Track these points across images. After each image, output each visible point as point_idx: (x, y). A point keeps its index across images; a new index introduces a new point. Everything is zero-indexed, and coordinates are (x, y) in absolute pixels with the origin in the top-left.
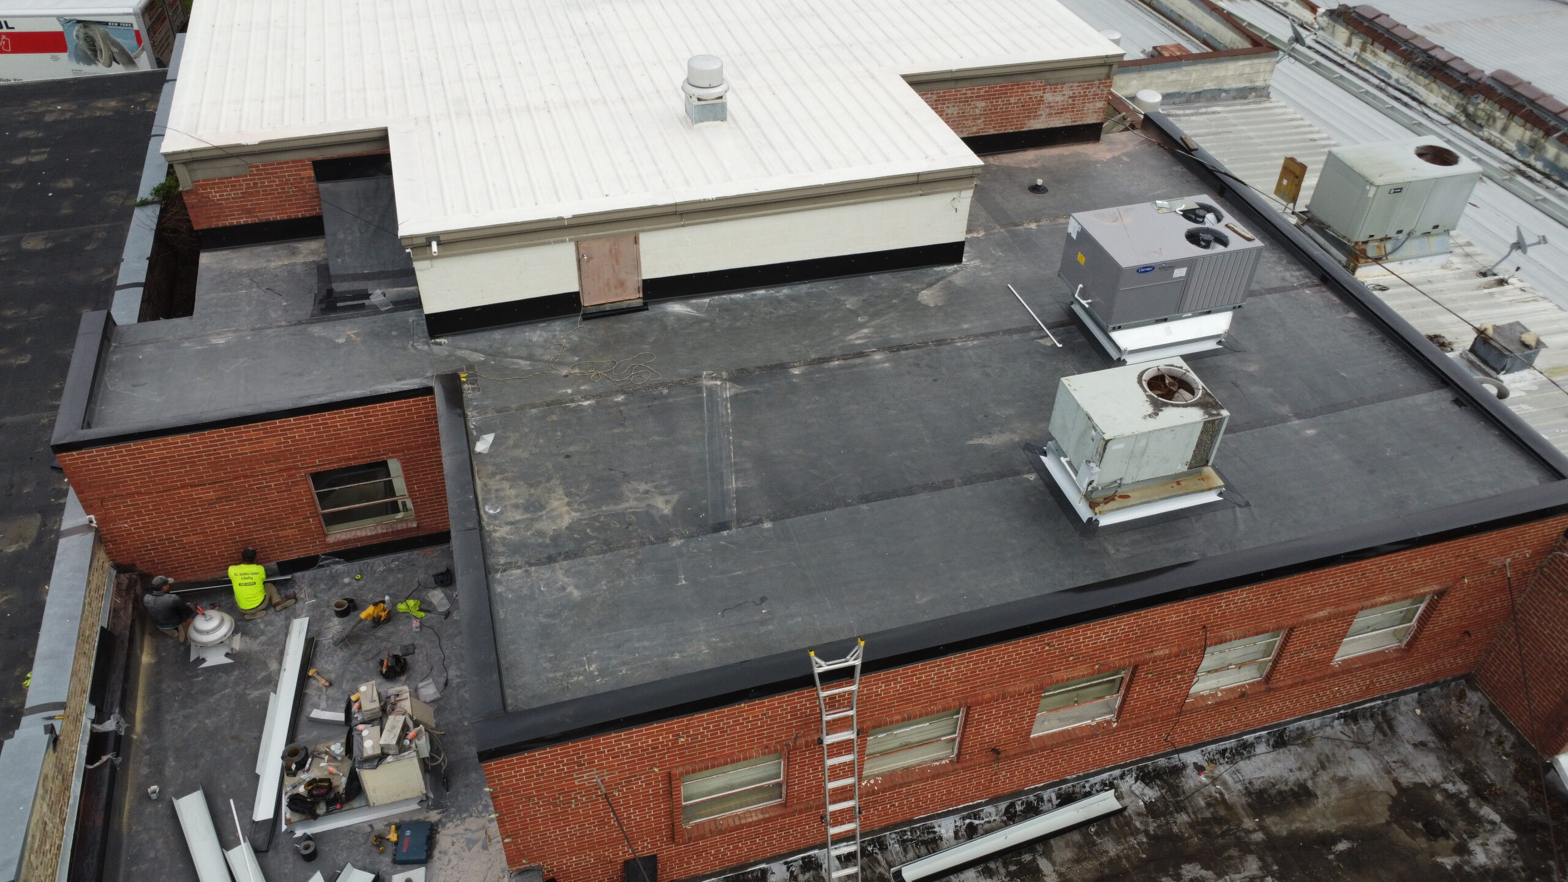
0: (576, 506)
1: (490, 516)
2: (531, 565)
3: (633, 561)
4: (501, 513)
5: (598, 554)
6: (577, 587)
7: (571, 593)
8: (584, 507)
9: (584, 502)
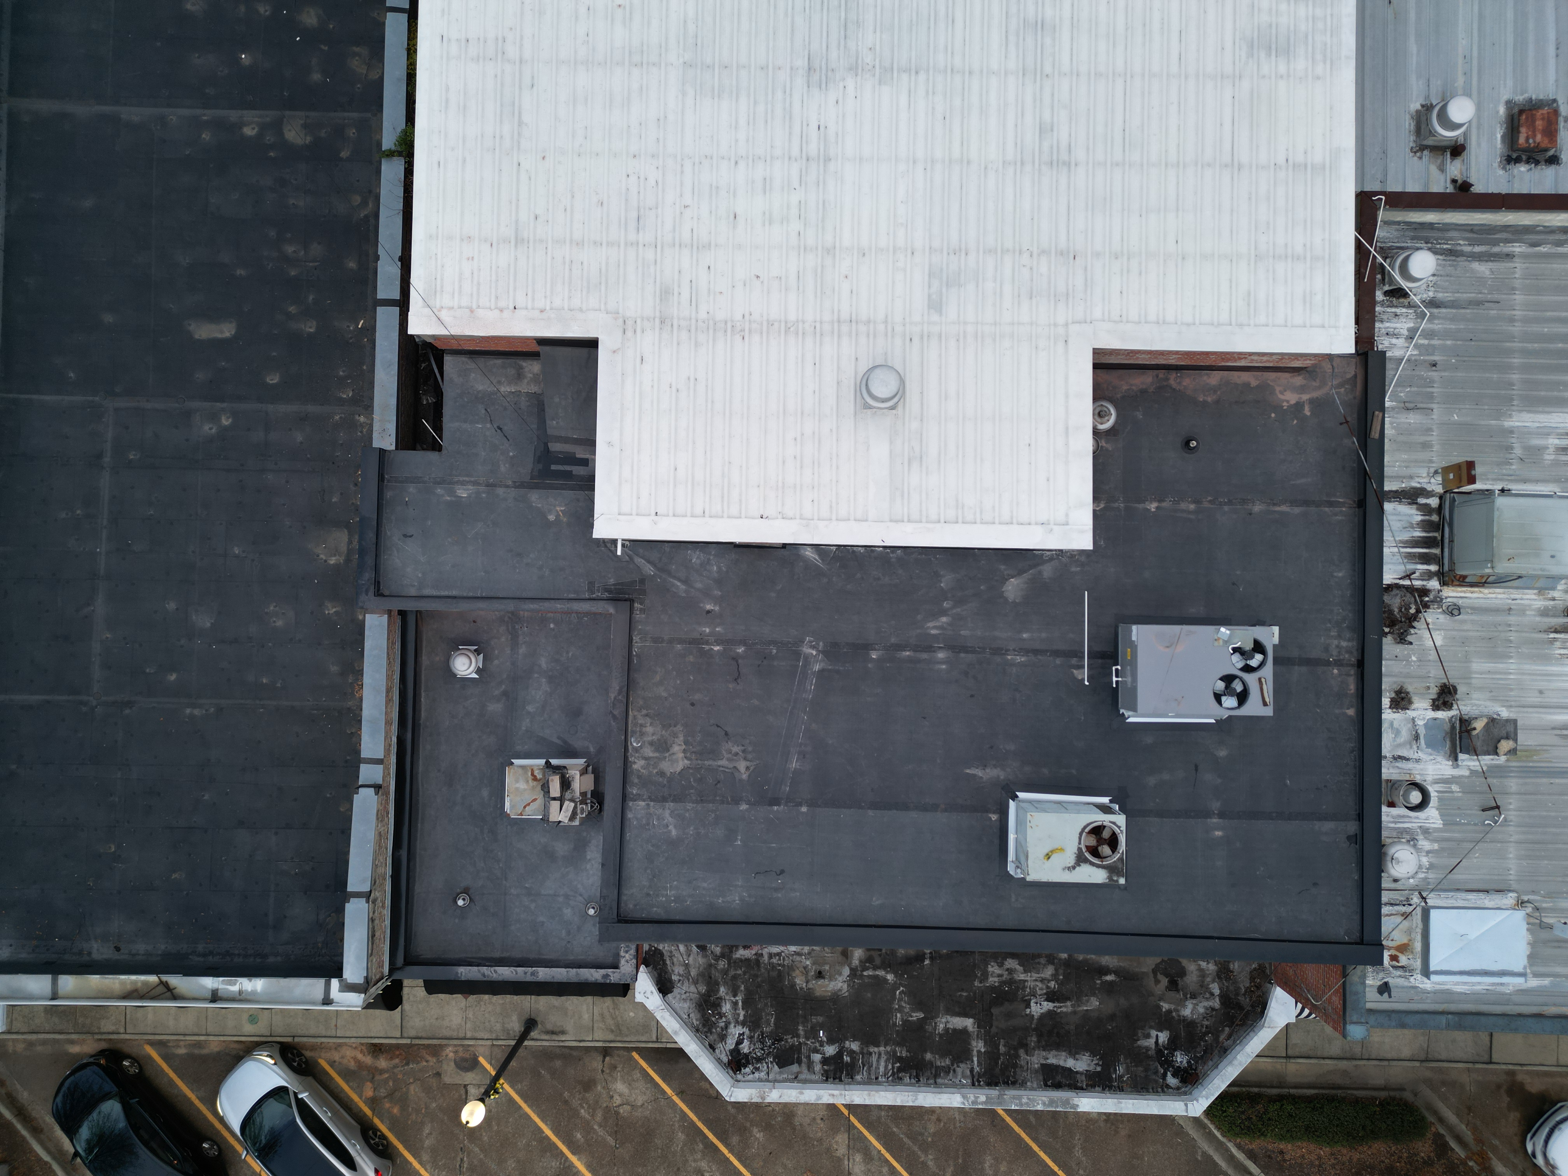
0: (688, 755)
1: (634, 748)
2: (652, 800)
3: (713, 815)
4: (641, 747)
5: (693, 803)
6: (675, 827)
7: (670, 832)
8: (693, 757)
9: (694, 752)
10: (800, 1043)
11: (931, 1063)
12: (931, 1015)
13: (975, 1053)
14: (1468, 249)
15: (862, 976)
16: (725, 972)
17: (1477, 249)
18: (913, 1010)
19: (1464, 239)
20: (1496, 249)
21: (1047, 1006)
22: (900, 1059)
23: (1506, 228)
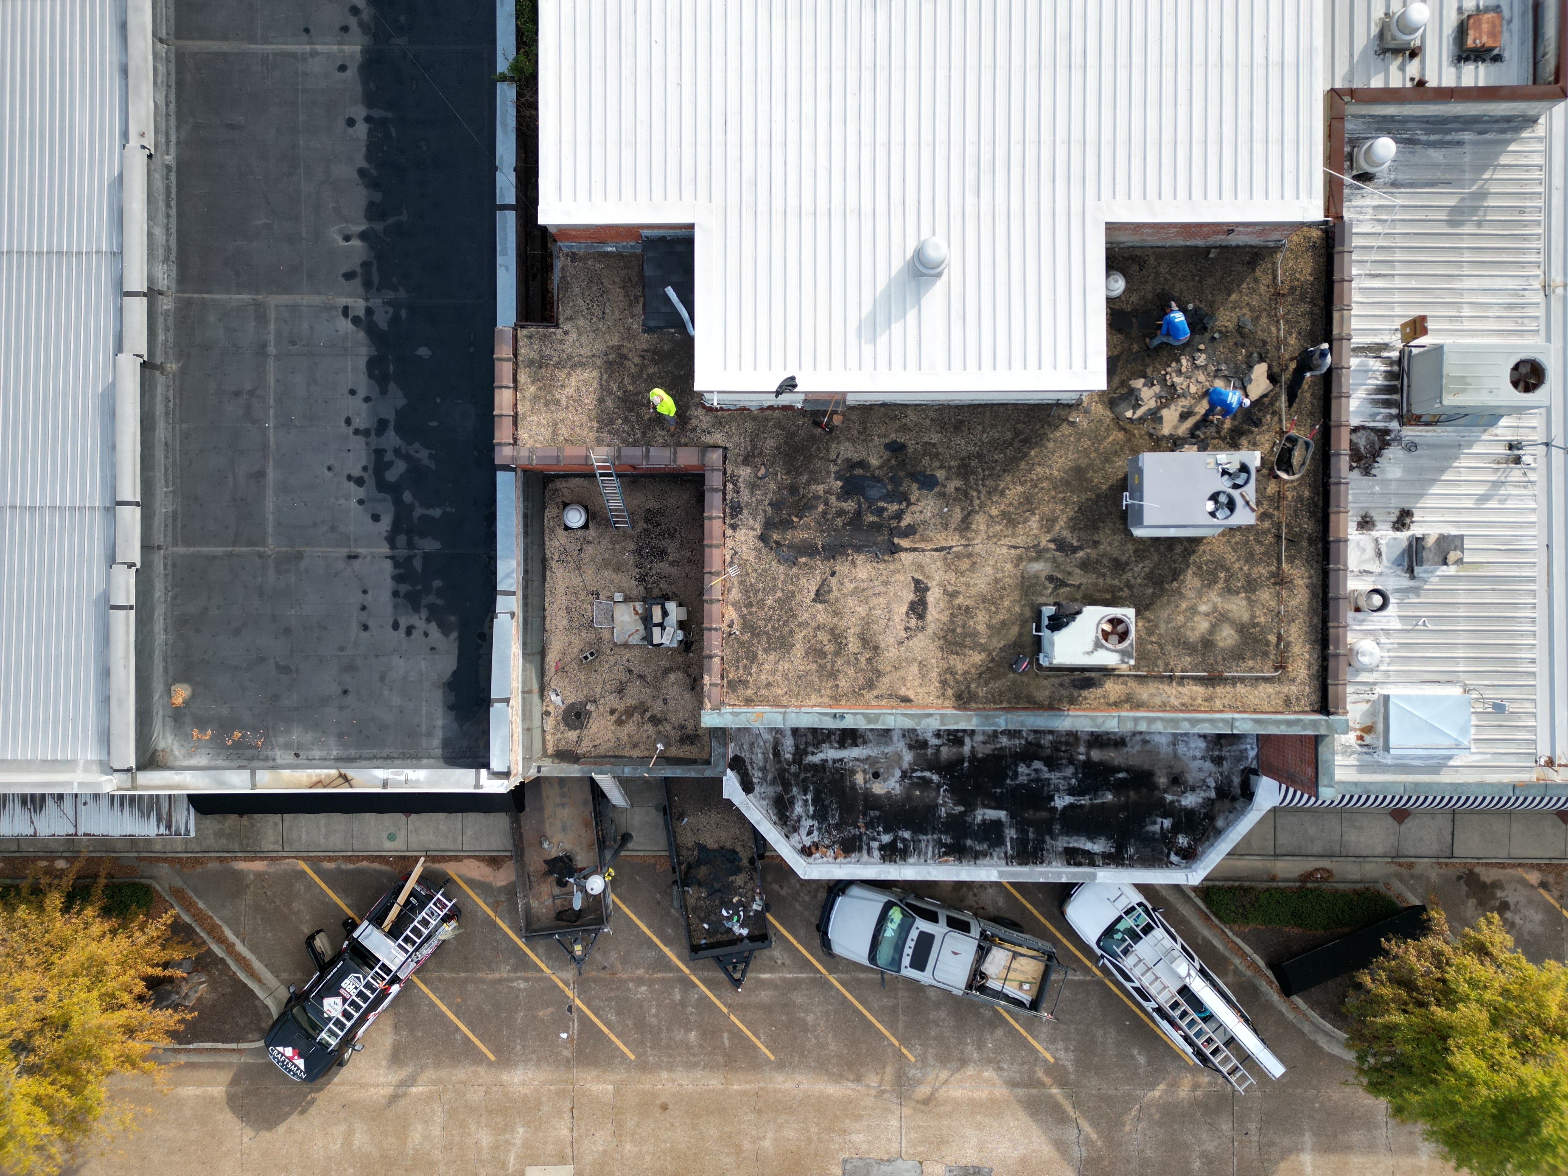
10: (861, 834)
11: (971, 848)
12: (971, 807)
13: (1008, 839)
14: (1424, 138)
15: (911, 777)
16: (796, 775)
17: (1433, 138)
18: (955, 805)
19: (1421, 129)
20: (1448, 138)
21: (1068, 800)
22: (945, 845)
23: (1456, 119)
